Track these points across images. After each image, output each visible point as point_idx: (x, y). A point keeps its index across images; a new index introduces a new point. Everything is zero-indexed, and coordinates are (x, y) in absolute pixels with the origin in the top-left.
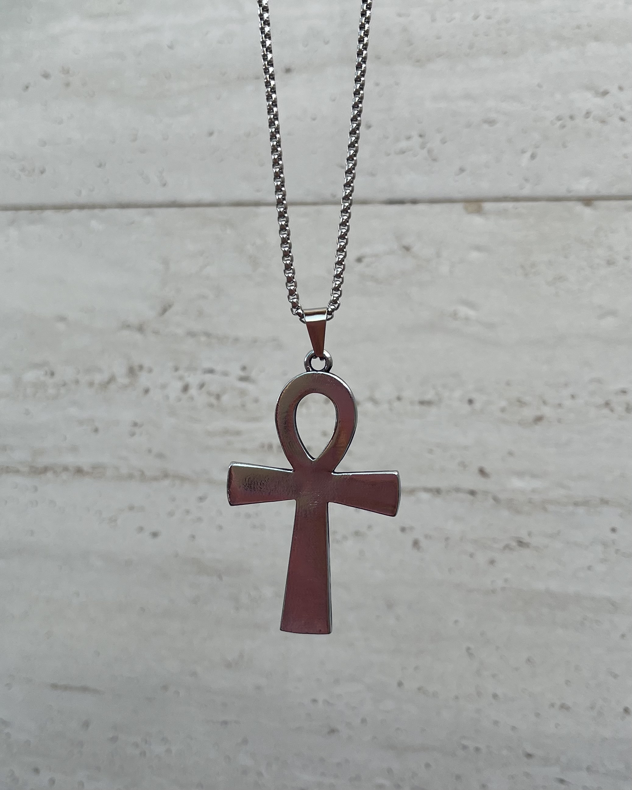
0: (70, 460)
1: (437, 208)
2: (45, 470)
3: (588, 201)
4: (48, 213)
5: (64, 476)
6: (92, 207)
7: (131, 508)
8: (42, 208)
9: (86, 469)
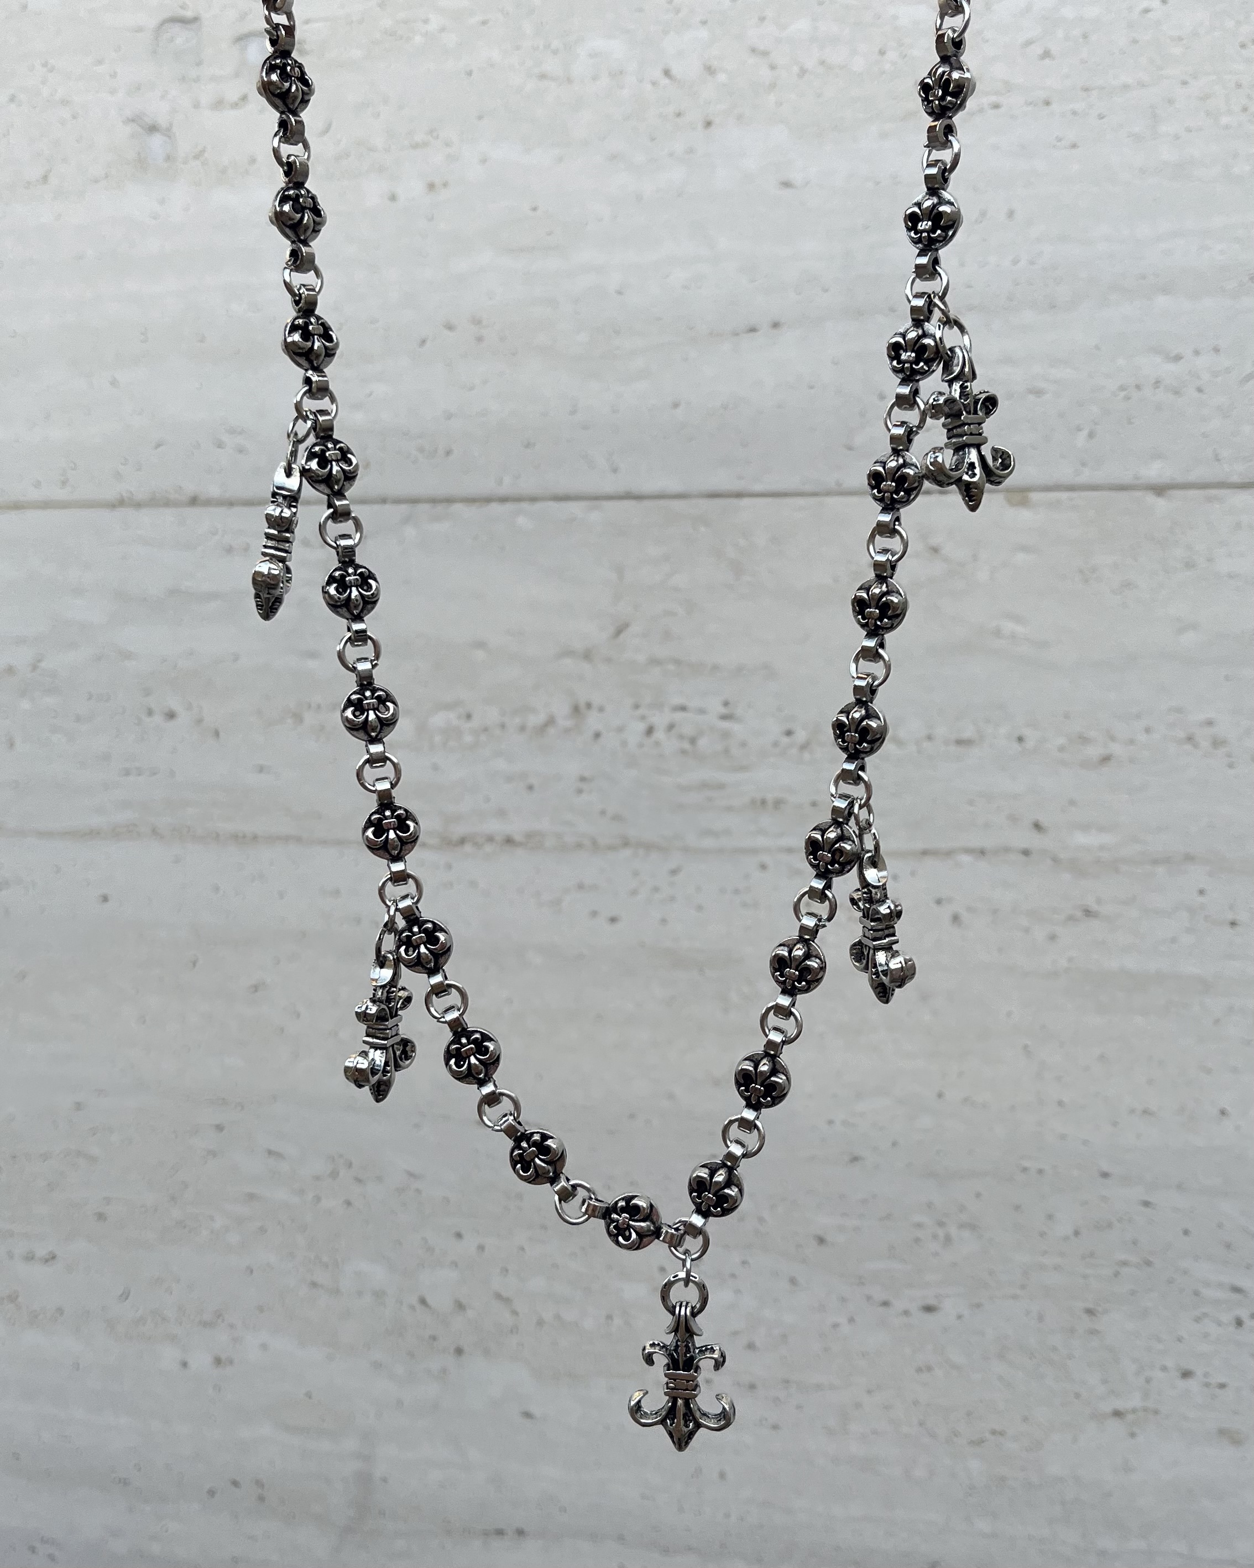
0: (495, 826)
2: (462, 841)
3: (1160, 490)
4: (458, 507)
5: (488, 848)
6: (518, 499)
7: (581, 887)
8: (449, 500)
9: (518, 838)
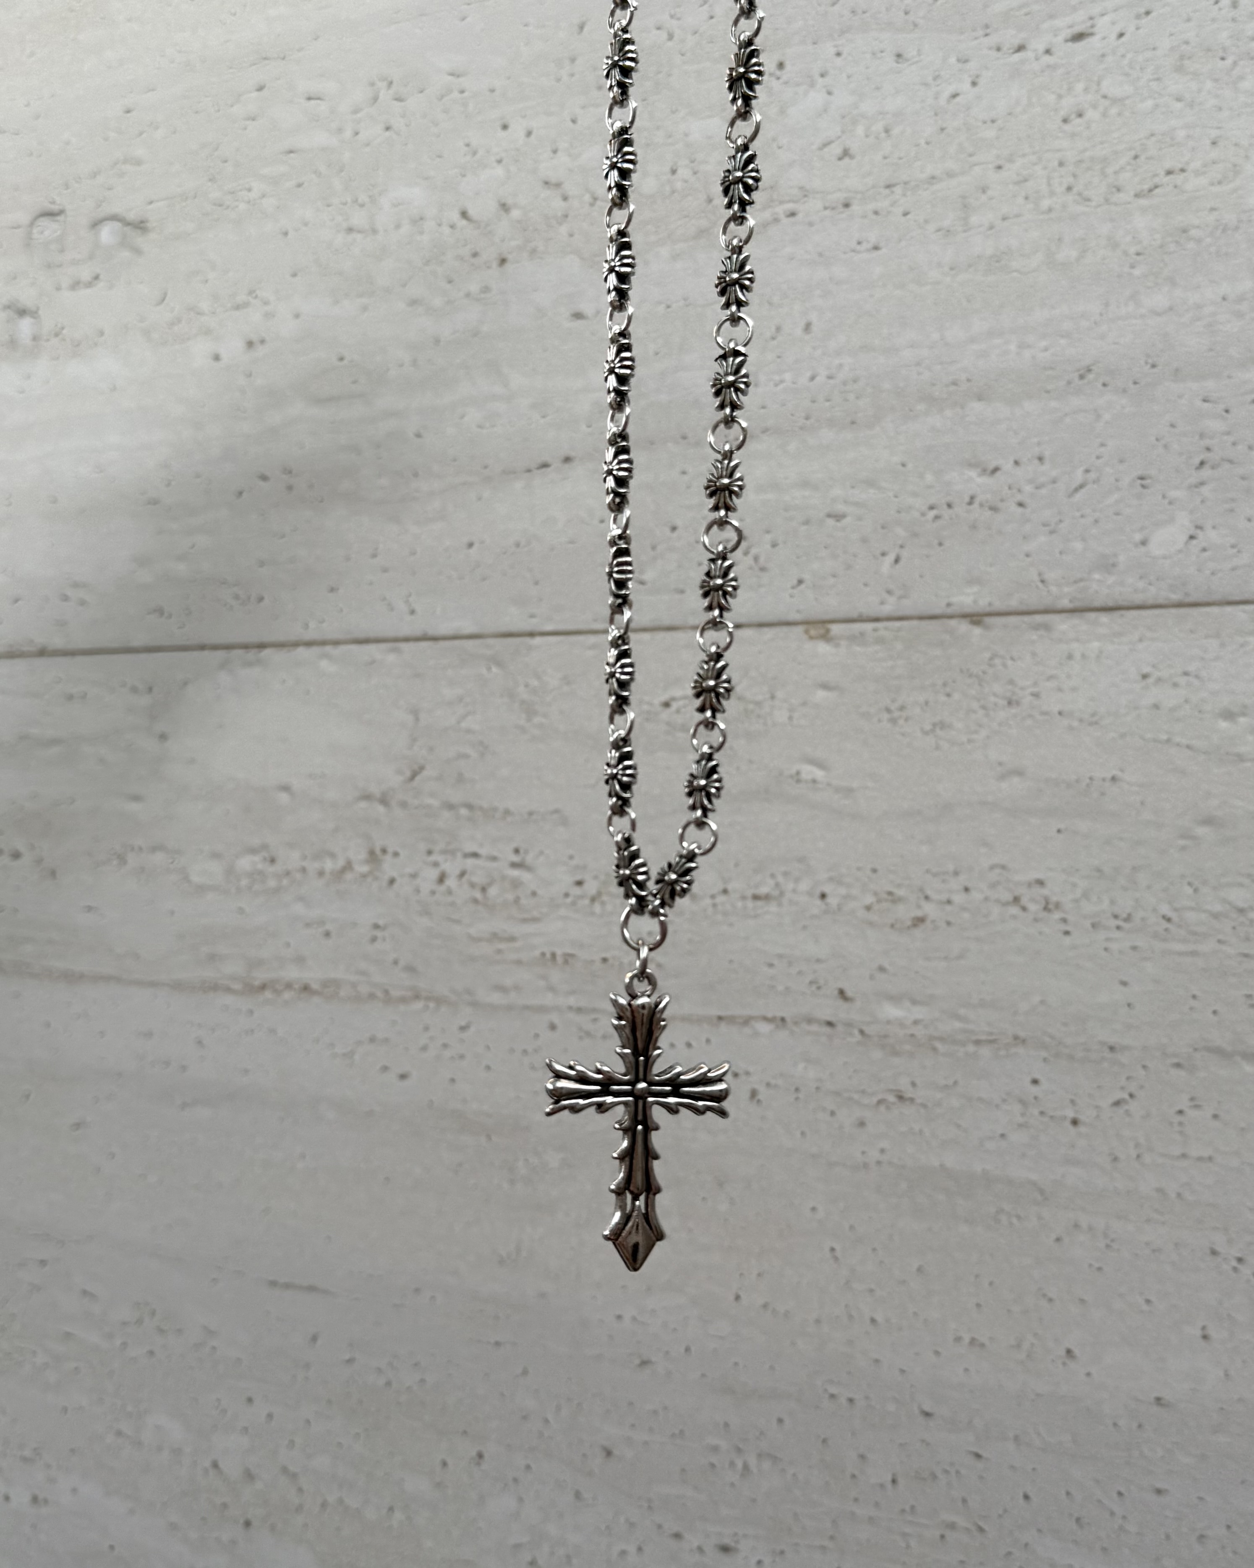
0: (292, 973)
1: (768, 633)
2: (263, 987)
3: (976, 618)
4: (269, 652)
5: (287, 995)
6: (323, 643)
